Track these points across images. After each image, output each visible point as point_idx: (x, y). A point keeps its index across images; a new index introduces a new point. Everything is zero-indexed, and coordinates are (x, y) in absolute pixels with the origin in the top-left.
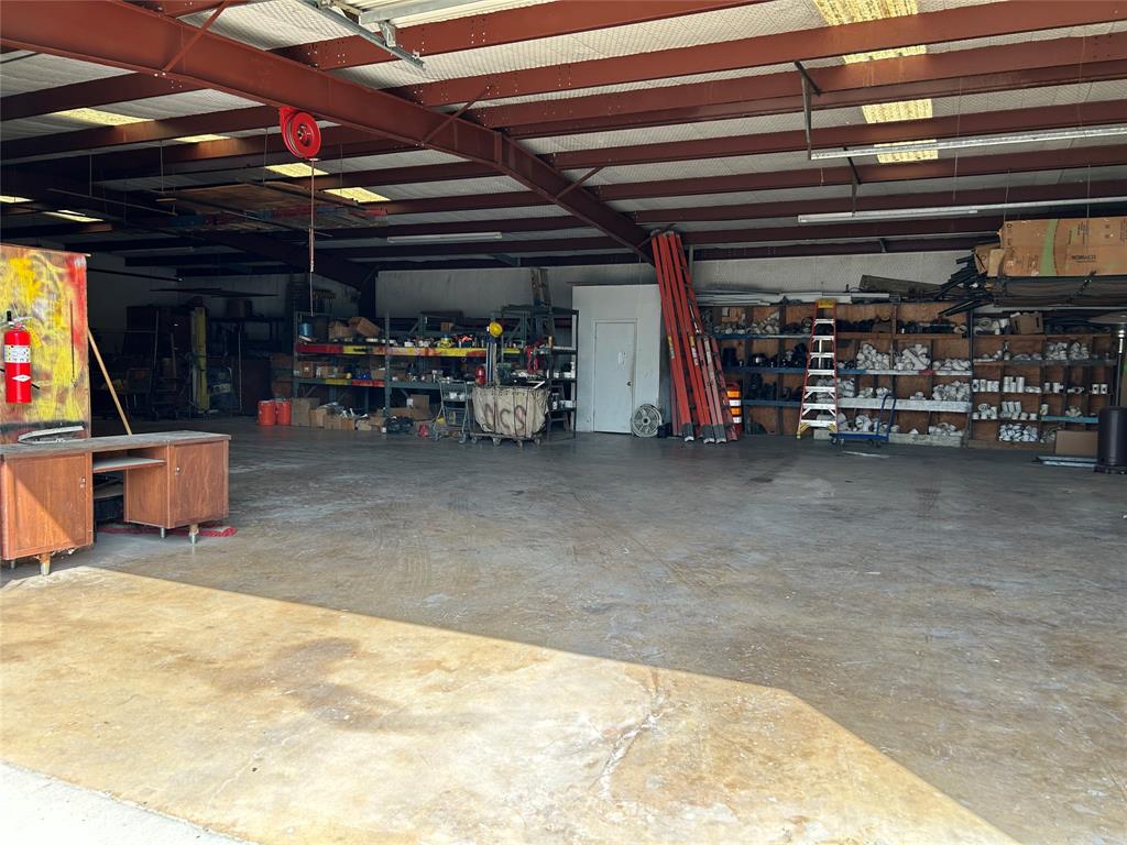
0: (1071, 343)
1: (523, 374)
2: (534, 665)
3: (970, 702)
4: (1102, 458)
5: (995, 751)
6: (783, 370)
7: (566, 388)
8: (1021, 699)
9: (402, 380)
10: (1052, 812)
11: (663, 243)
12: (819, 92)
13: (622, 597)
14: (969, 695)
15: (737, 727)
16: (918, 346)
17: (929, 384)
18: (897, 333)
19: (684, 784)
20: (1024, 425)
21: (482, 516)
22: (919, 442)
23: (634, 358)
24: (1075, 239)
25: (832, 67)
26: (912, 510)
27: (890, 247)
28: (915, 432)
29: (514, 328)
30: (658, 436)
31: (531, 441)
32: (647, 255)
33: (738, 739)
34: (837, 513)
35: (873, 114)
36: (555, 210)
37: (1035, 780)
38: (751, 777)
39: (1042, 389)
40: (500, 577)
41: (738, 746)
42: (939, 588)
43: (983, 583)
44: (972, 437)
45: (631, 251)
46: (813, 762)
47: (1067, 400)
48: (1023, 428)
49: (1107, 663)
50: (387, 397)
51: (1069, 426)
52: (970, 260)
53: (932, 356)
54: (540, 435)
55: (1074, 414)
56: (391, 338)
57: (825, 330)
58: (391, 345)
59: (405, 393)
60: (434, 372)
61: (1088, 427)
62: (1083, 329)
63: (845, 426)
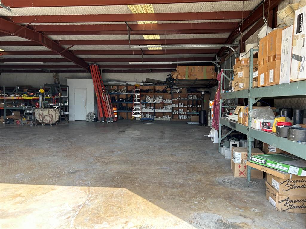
0: (193, 95)
1: (52, 104)
2: (52, 191)
3: (169, 184)
4: (200, 122)
5: (174, 196)
6: (127, 102)
7: (66, 108)
8: (181, 182)
9: (10, 107)
10: (186, 209)
11: (93, 67)
12: (132, 30)
13: (80, 168)
14: (169, 183)
15: (111, 200)
16: (160, 96)
17: (163, 106)
18: (154, 93)
19: (95, 218)
20: (184, 115)
21: (37, 148)
22: (161, 120)
23: (86, 99)
24: (192, 71)
25: (135, 24)
26: (158, 137)
27: (152, 71)
28: (160, 117)
29: (48, 91)
30: (94, 121)
31: (55, 124)
32: (89, 70)
33: (111, 203)
34: (141, 139)
35: (146, 37)
36: (60, 57)
37: (183, 202)
38: (114, 213)
39: (187, 106)
40: (42, 166)
41: (111, 205)
42: (164, 156)
43: (174, 154)
44: (173, 118)
45: (84, 69)
46: (131, 206)
47: (193, 109)
48: (184, 116)
49: (199, 171)
50: (5, 113)
51: (193, 115)
52: (170, 75)
53: (163, 99)
54: (57, 122)
55: (194, 112)
56: (6, 94)
57: (137, 92)
58: (6, 96)
59: (11, 111)
60: (21, 104)
61: (197, 115)
62: (195, 92)
63: (143, 116)
